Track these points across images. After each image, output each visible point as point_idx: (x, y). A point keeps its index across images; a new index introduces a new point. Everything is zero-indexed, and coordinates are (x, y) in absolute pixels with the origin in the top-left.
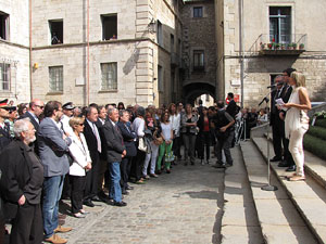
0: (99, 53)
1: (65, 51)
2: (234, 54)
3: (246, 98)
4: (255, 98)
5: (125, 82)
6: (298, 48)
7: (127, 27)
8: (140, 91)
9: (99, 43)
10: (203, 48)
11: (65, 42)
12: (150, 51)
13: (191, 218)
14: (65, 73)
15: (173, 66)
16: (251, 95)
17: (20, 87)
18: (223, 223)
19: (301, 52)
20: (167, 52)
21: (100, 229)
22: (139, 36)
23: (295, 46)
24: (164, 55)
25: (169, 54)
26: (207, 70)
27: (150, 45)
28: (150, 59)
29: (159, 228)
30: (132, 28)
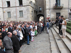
0: (19, 9)
1: (11, 8)
2: (48, 8)
3: (51, 18)
4: (53, 18)
5: (25, 15)
6: (62, 7)
7: (25, 3)
8: (28, 17)
9: (19, 6)
10: (41, 7)
11: (11, 6)
12: (30, 8)
13: (44, 46)
14: (11, 13)
15: (35, 11)
16: (52, 17)
17: (1, 17)
18: (51, 48)
19: (62, 8)
20: (33, 8)
21: (27, 50)
22: (27, 5)
23: (61, 6)
24: (33, 9)
25: (34, 8)
26: (42, 11)
27: (30, 7)
28: (30, 10)
29: (38, 49)
30: (26, 3)
